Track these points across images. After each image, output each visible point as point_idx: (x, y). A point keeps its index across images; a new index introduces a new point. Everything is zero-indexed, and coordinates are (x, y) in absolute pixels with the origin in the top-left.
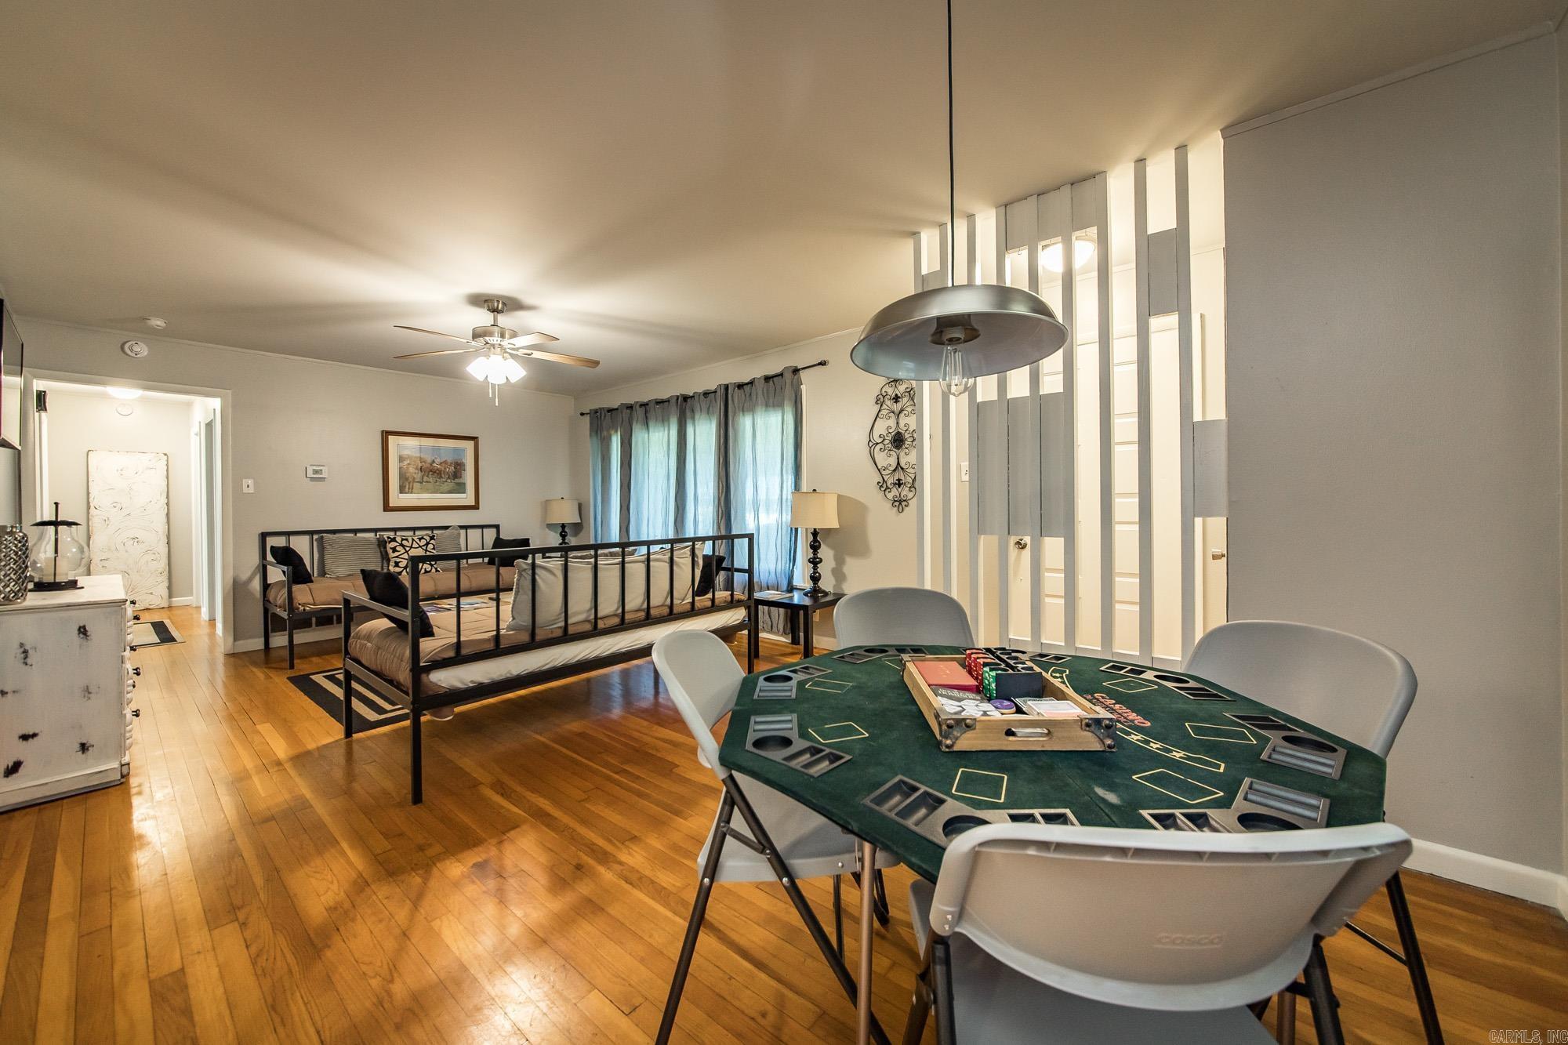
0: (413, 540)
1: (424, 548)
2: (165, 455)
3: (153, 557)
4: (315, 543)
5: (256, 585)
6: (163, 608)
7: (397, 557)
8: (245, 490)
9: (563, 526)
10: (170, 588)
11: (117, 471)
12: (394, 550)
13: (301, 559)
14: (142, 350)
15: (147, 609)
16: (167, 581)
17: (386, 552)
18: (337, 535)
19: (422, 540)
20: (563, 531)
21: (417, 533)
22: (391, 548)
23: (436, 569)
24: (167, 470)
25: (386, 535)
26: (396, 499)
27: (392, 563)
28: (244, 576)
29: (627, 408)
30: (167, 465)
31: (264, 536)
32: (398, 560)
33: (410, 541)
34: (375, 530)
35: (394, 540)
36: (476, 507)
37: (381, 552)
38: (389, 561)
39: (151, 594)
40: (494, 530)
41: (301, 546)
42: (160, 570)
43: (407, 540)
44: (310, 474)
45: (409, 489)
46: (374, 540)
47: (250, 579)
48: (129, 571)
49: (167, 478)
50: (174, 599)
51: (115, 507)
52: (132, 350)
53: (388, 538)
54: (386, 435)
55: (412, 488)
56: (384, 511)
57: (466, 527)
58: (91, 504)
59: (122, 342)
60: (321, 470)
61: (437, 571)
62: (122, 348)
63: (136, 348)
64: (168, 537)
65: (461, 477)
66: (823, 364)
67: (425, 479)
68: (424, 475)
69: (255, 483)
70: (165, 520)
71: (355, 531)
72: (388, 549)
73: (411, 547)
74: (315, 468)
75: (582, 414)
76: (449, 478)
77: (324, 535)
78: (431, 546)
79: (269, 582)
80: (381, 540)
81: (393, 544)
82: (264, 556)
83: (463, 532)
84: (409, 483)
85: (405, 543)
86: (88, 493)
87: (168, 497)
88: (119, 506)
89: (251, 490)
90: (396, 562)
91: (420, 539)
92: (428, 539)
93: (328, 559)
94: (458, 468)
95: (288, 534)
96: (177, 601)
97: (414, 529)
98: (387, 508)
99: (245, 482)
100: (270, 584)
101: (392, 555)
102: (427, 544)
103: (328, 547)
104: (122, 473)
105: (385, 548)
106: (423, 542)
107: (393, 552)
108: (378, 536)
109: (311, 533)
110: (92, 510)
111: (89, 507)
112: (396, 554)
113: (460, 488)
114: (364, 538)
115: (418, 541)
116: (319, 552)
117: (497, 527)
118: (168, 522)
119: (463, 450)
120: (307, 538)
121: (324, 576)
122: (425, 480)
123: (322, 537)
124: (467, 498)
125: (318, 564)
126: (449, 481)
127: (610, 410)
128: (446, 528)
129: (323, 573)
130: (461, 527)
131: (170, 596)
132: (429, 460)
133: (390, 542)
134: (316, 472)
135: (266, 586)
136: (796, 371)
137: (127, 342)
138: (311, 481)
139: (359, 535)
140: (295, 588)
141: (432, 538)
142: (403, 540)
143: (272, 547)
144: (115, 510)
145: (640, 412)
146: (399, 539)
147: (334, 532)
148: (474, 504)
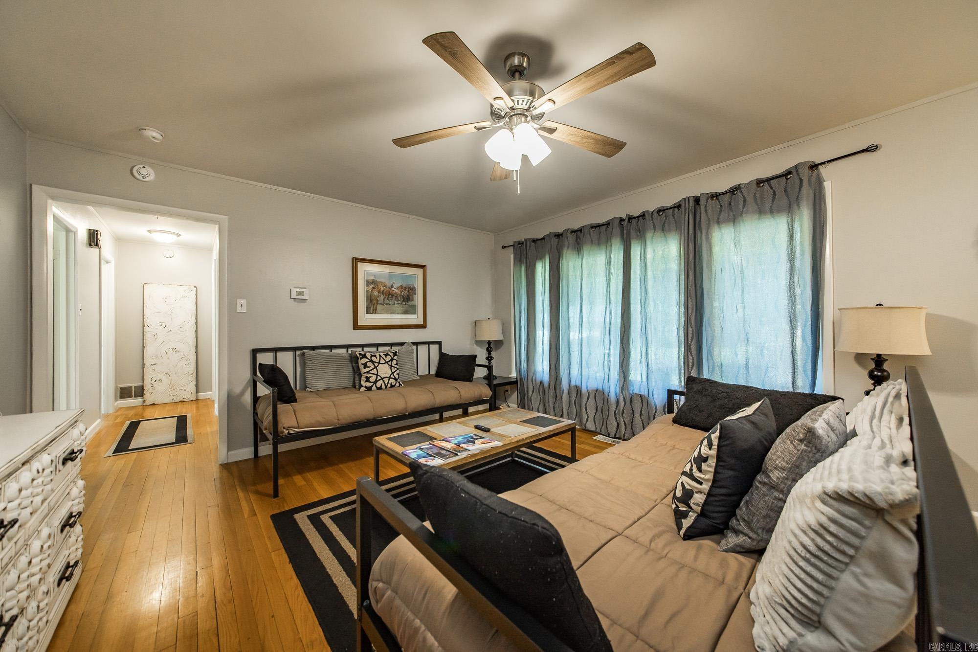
0: (380, 356)
1: (390, 363)
2: (195, 287)
3: (186, 363)
4: (298, 359)
5: (248, 398)
6: (192, 401)
7: (368, 372)
8: (239, 310)
9: (489, 343)
10: (197, 386)
11: (163, 298)
12: (365, 366)
13: (286, 378)
14: (149, 174)
15: (182, 401)
16: (195, 380)
17: (358, 367)
18: (317, 351)
19: (388, 357)
20: (489, 346)
21: (380, 349)
22: (362, 364)
23: (399, 383)
24: (196, 298)
25: (358, 351)
26: (365, 319)
27: (363, 378)
28: (238, 390)
29: (555, 236)
30: (196, 295)
31: (255, 352)
32: (369, 375)
33: (378, 357)
34: (347, 347)
35: (364, 356)
36: (424, 326)
37: (353, 367)
38: (360, 375)
39: (185, 390)
40: (437, 346)
41: (286, 363)
42: (191, 372)
43: (375, 356)
44: (294, 296)
45: (373, 310)
46: (347, 356)
47: (243, 393)
48: (170, 373)
49: (196, 304)
50: (200, 394)
51: (161, 325)
52: (139, 173)
53: (360, 354)
54: (356, 261)
55: (376, 310)
56: (354, 329)
57: (416, 344)
58: (145, 323)
59: (130, 167)
60: (303, 292)
61: (400, 385)
62: (132, 174)
63: (144, 172)
64: (197, 347)
65: (413, 300)
66: (871, 149)
67: (387, 301)
68: (385, 298)
69: (248, 303)
70: (194, 335)
71: (331, 348)
72: (360, 364)
73: (379, 363)
74: (298, 290)
75: (504, 247)
76: (404, 300)
77: (306, 351)
78: (394, 362)
79: (258, 395)
80: (353, 356)
81: (364, 360)
82: (254, 373)
83: (415, 347)
84: (374, 305)
85: (374, 359)
86: (144, 315)
87: (196, 318)
88: (163, 325)
89: (244, 310)
90: (367, 377)
91: (386, 355)
92: (392, 355)
93: (309, 373)
94: (412, 290)
95: (275, 350)
96: (202, 395)
97: (377, 345)
98: (356, 327)
99: (240, 302)
100: (260, 397)
101: (363, 370)
102: (392, 359)
103: (309, 362)
104: (166, 300)
105: (358, 363)
106: (388, 358)
107: (365, 368)
108: (350, 352)
109: (294, 349)
110: (146, 328)
111: (144, 326)
112: (367, 369)
113: (412, 310)
114: (339, 354)
115: (384, 357)
116: (301, 366)
117: (439, 343)
118: (197, 337)
119: (415, 277)
120: (290, 354)
121: (305, 389)
122: (385, 302)
123: (304, 353)
124: (415, 319)
125: (300, 378)
126: (404, 303)
127: (535, 241)
128: (402, 344)
129: (304, 387)
130: (414, 343)
131: (197, 392)
132: (389, 285)
133: (361, 359)
134: (299, 293)
135: (256, 399)
136: (814, 166)
137: (134, 166)
138: (295, 302)
139: (334, 351)
140: (281, 407)
141: (395, 354)
142: (372, 356)
143: (260, 364)
144: (161, 327)
145: (571, 238)
146: (368, 356)
147: (313, 348)
148: (422, 324)
